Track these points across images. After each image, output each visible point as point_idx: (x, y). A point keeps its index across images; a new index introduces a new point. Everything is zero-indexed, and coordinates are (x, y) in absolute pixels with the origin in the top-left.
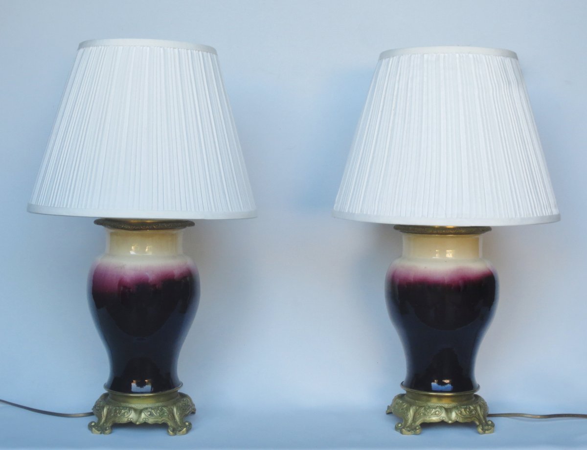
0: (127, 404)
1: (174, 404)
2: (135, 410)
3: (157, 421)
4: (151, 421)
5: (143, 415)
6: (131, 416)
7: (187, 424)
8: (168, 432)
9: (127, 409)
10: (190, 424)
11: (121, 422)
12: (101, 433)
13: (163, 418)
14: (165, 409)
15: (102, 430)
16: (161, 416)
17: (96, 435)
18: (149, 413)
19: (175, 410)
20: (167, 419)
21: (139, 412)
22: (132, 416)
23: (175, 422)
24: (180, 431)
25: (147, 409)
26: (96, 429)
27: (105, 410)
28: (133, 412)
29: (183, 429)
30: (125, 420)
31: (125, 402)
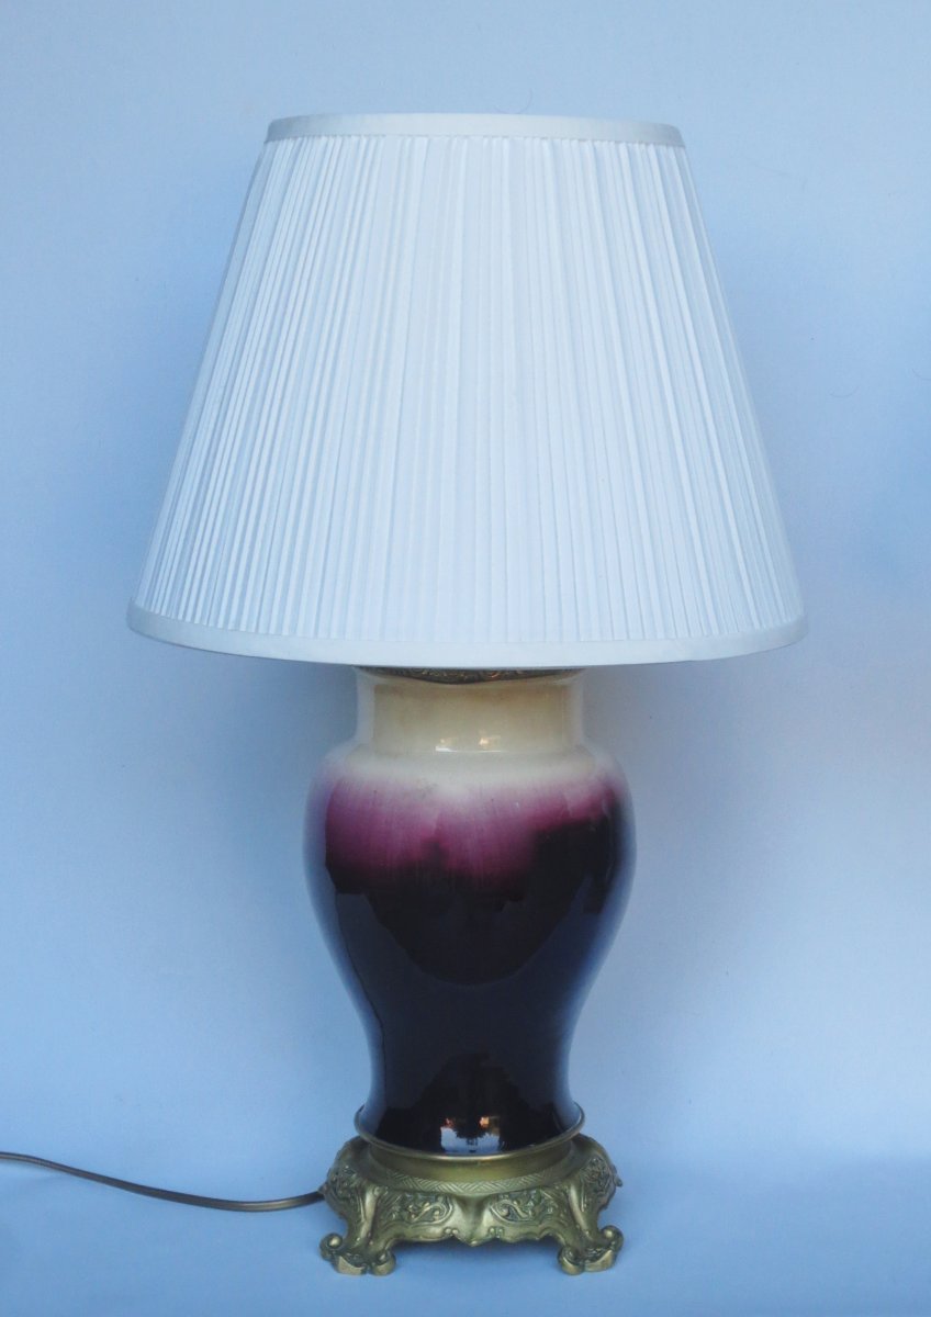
0: (435, 1183)
1: (568, 1176)
2: (463, 1202)
3: (528, 1234)
4: (511, 1233)
5: (488, 1218)
6: (449, 1223)
7: (609, 1234)
8: (561, 1264)
9: (441, 1199)
10: (618, 1234)
11: (422, 1239)
12: (364, 1272)
13: (545, 1224)
14: (547, 1195)
15: (367, 1262)
16: (539, 1217)
17: (349, 1278)
18: (505, 1212)
19: (573, 1194)
20: (556, 1226)
21: (475, 1206)
22: (455, 1220)
23: (578, 1232)
24: (595, 1259)
25: (495, 1198)
26: (350, 1260)
27: (369, 1199)
28: (457, 1207)
29: (602, 1254)
30: (435, 1231)
31: (426, 1176)
